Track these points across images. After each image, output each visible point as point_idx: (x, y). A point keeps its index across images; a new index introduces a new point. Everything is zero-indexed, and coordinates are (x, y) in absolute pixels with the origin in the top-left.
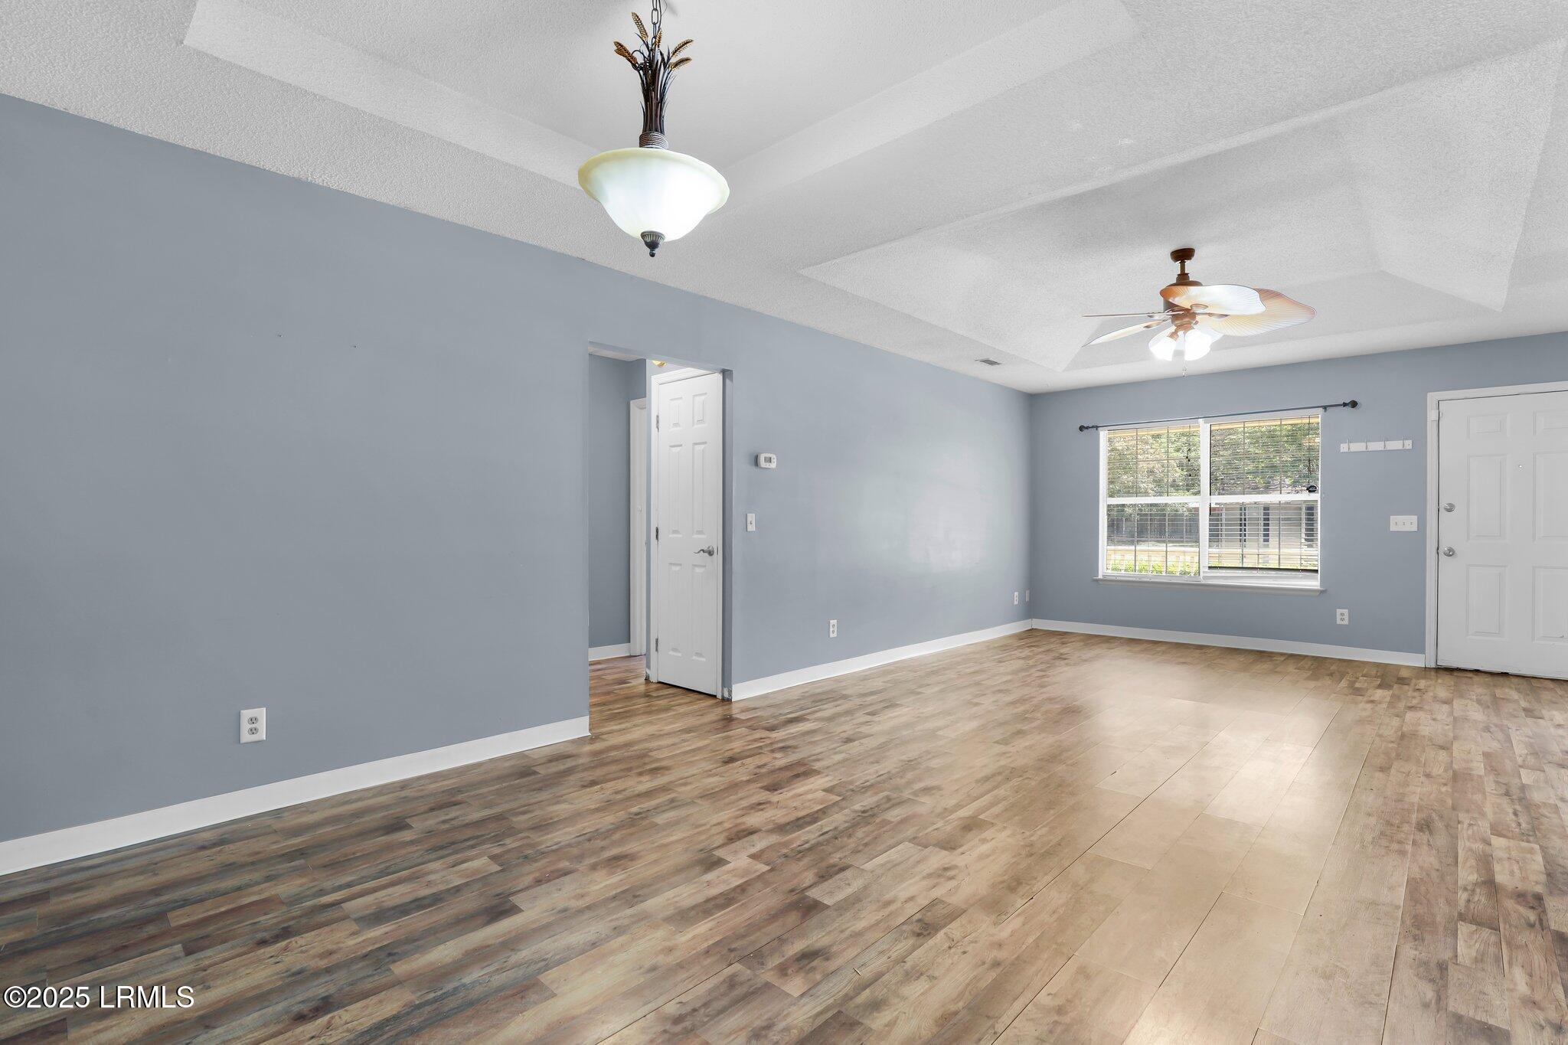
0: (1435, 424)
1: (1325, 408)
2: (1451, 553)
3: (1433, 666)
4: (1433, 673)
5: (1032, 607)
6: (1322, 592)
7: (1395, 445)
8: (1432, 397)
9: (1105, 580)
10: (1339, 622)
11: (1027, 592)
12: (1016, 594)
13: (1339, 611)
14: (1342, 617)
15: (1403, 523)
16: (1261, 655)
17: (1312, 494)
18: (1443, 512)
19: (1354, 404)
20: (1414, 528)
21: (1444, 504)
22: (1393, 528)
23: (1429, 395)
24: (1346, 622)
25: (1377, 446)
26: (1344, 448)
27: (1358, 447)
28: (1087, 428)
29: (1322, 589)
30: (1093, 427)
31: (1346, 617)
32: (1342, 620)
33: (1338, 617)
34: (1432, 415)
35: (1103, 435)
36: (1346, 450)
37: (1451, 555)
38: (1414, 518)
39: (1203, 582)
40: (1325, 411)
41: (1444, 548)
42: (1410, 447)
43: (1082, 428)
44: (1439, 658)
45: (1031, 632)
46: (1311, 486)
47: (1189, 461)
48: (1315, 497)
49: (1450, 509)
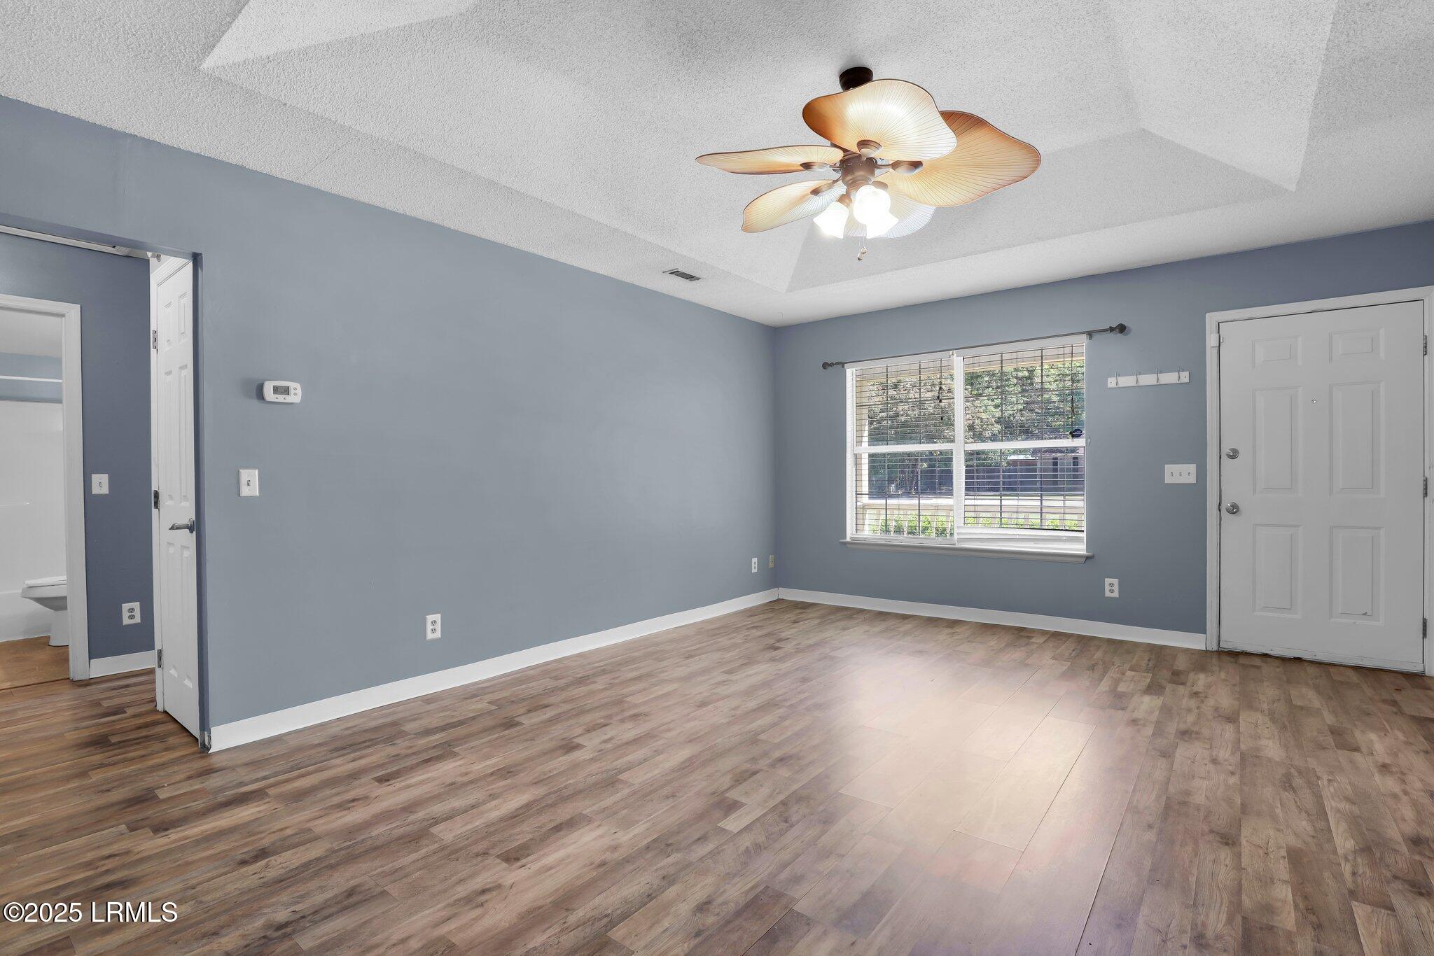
0: (1215, 351)
1: (1090, 334)
2: (1234, 510)
3: (1215, 648)
4: (1215, 661)
5: (775, 576)
6: (1087, 558)
7: (1169, 378)
8: (1212, 318)
9: (852, 543)
10: (1108, 594)
11: (771, 557)
12: (755, 560)
13: (1108, 581)
14: (1112, 588)
15: (1180, 473)
16: (1021, 634)
17: (1076, 440)
18: (1225, 459)
19: (1122, 329)
20: (1192, 479)
21: (1226, 449)
22: (1168, 480)
23: (1208, 315)
24: (1116, 594)
25: (1148, 379)
26: (1111, 382)
27: (1127, 381)
28: (832, 365)
29: (1090, 554)
30: (837, 363)
31: (1116, 588)
32: (1112, 591)
33: (1107, 588)
34: (1211, 340)
35: (851, 373)
36: (1113, 385)
37: (1234, 513)
38: (1192, 468)
39: (958, 546)
40: (1090, 339)
41: (1227, 504)
42: (1187, 380)
43: (825, 365)
44: (1222, 639)
45: (777, 606)
46: (1076, 430)
47: (940, 401)
48: (1080, 442)
49: (1234, 455)
